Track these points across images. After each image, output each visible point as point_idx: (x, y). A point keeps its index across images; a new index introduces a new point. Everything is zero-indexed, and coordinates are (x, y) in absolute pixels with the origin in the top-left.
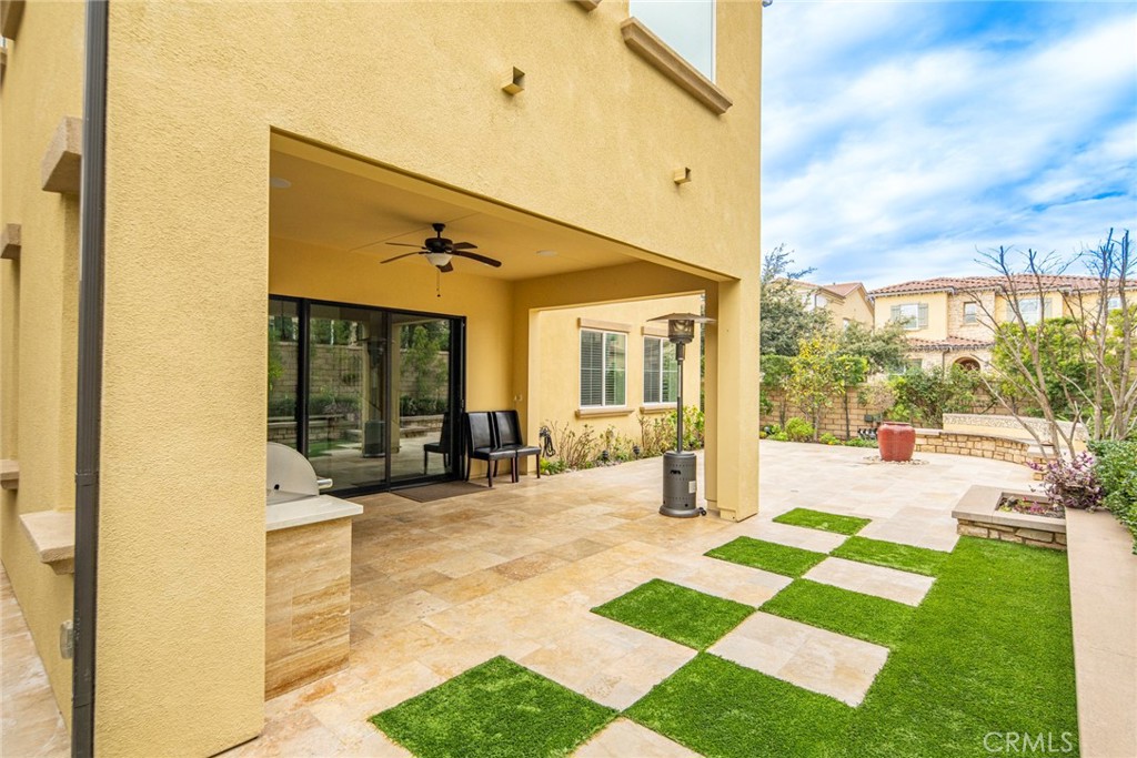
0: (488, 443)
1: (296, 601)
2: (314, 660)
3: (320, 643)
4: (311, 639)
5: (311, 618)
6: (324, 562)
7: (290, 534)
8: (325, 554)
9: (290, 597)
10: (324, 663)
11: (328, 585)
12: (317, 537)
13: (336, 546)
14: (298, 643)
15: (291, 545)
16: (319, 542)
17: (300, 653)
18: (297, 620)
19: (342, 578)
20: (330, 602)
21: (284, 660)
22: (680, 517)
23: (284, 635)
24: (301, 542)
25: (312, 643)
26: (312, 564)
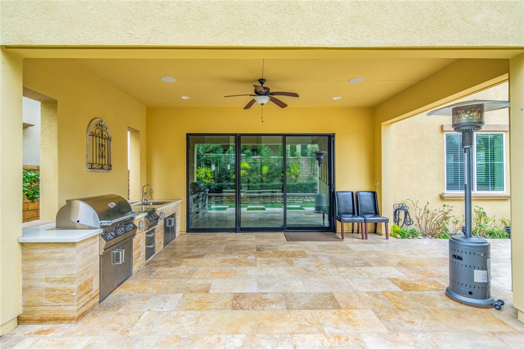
0: (352, 212)
1: (47, 280)
2: (56, 313)
3: (60, 306)
4: (55, 302)
5: (54, 291)
6: (61, 264)
7: (43, 246)
8: (61, 260)
9: (44, 277)
10: (62, 317)
11: (64, 276)
12: (58, 250)
13: (67, 257)
14: (48, 302)
15: (44, 251)
16: (58, 253)
17: (49, 307)
18: (47, 290)
19: (71, 274)
20: (64, 285)
21: (41, 307)
22: (461, 302)
23: (41, 295)
24: (49, 251)
25: (55, 304)
26: (55, 263)
